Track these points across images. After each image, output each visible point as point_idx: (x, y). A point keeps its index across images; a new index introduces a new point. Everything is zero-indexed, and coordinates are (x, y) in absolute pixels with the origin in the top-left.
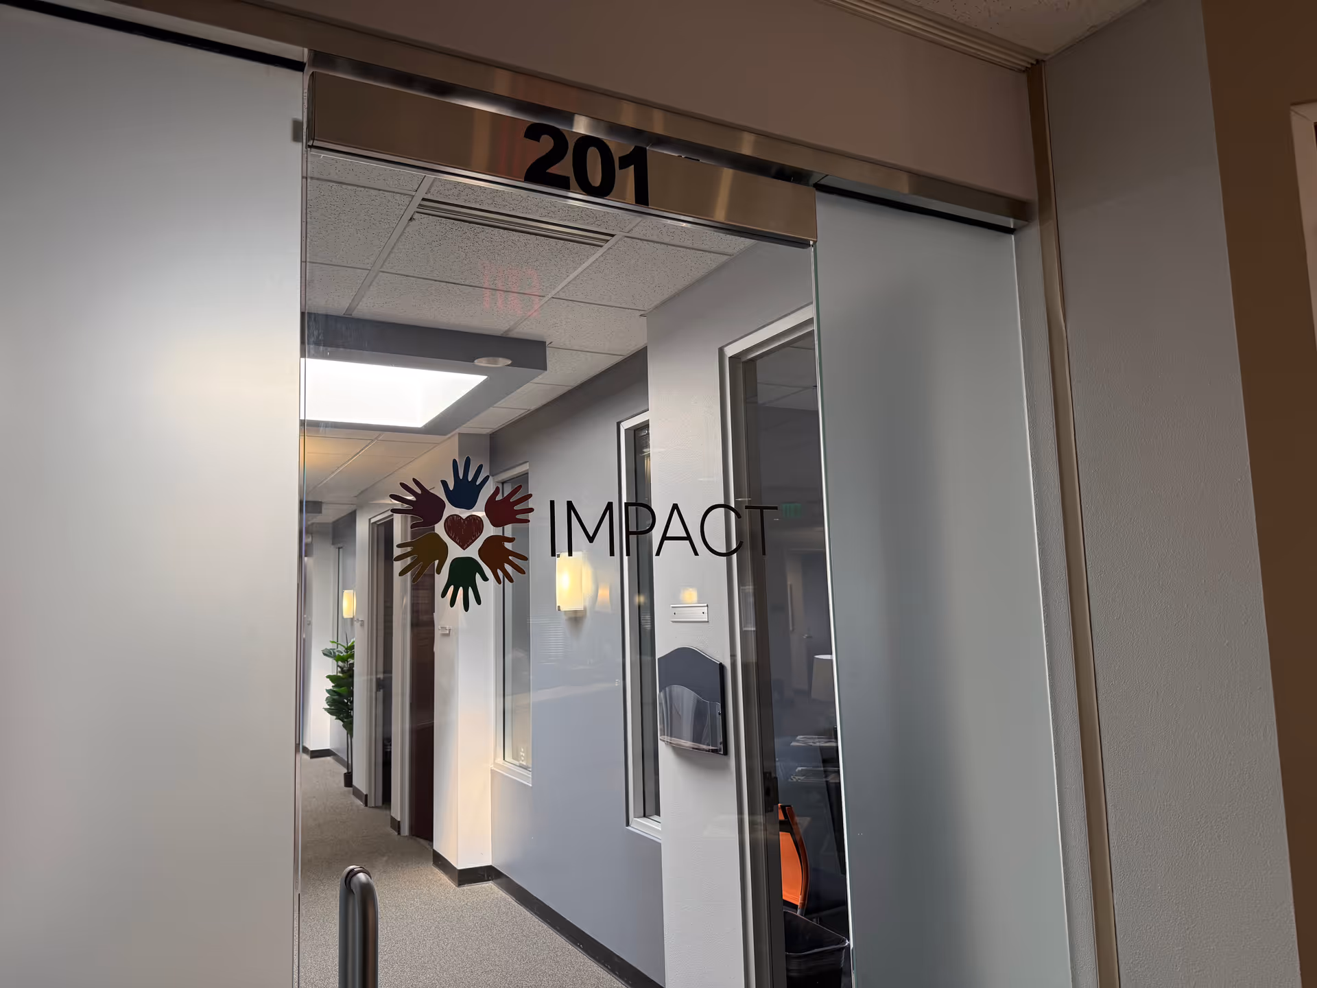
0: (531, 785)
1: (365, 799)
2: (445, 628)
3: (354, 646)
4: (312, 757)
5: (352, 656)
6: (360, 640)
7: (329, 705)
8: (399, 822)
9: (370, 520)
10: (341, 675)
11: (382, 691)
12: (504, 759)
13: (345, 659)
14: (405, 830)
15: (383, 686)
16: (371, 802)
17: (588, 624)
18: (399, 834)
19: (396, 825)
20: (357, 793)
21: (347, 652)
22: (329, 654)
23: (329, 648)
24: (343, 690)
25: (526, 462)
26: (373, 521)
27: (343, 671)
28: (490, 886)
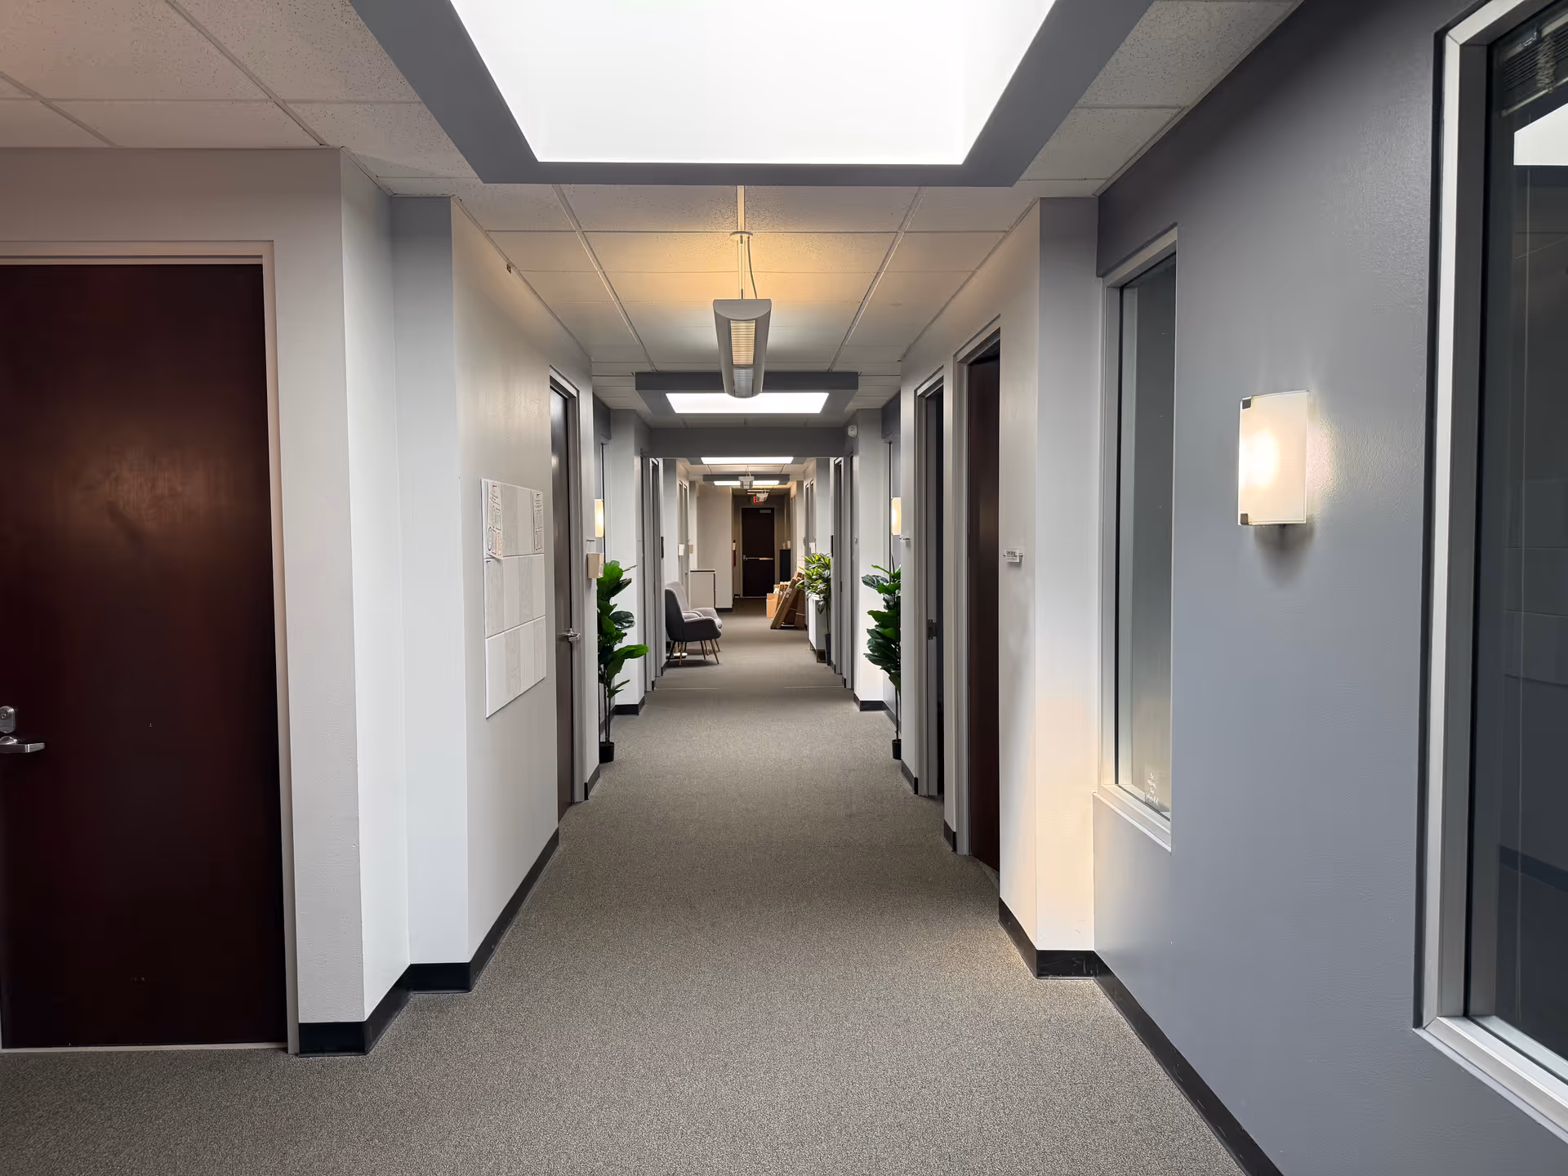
0: (1169, 849)
1: (916, 783)
2: (1013, 554)
3: (900, 573)
4: (862, 709)
5: (899, 587)
6: (906, 566)
7: (871, 650)
8: (954, 833)
9: (916, 391)
10: (887, 611)
11: (935, 638)
12: (1117, 782)
13: (890, 588)
14: (964, 846)
15: (934, 630)
16: (923, 789)
17: (1317, 550)
18: (955, 849)
19: (952, 837)
20: (905, 770)
21: (894, 581)
22: (870, 582)
23: (871, 575)
24: (888, 632)
25: (1172, 227)
26: (920, 392)
27: (888, 607)
28: (1089, 984)
